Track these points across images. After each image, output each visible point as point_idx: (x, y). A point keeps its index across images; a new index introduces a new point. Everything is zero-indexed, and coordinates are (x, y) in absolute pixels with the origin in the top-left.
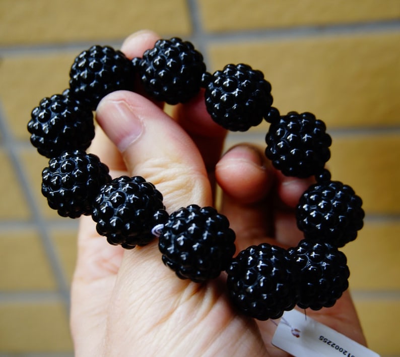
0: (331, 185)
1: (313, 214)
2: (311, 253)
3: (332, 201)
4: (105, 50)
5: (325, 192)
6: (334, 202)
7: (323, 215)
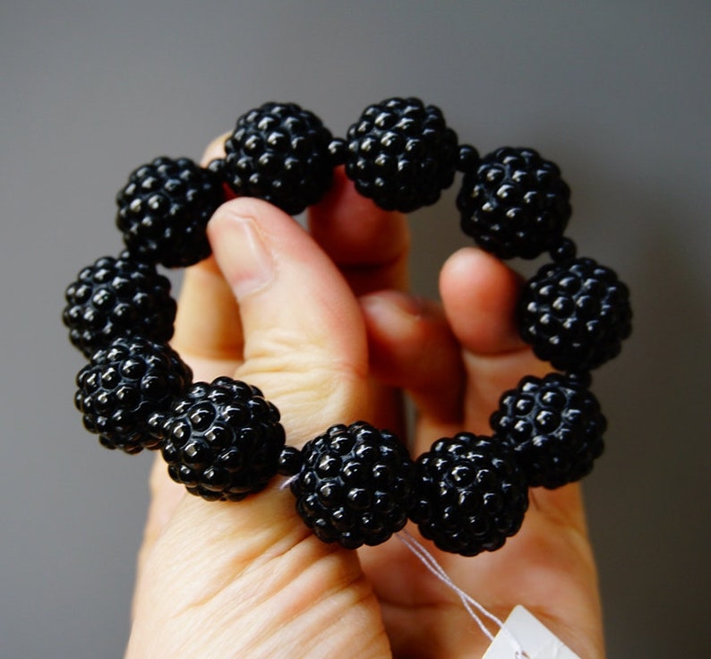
0: (574, 267)
1: (544, 319)
2: (544, 394)
3: (574, 297)
4: (162, 169)
5: (564, 282)
6: (578, 299)
7: (560, 320)
